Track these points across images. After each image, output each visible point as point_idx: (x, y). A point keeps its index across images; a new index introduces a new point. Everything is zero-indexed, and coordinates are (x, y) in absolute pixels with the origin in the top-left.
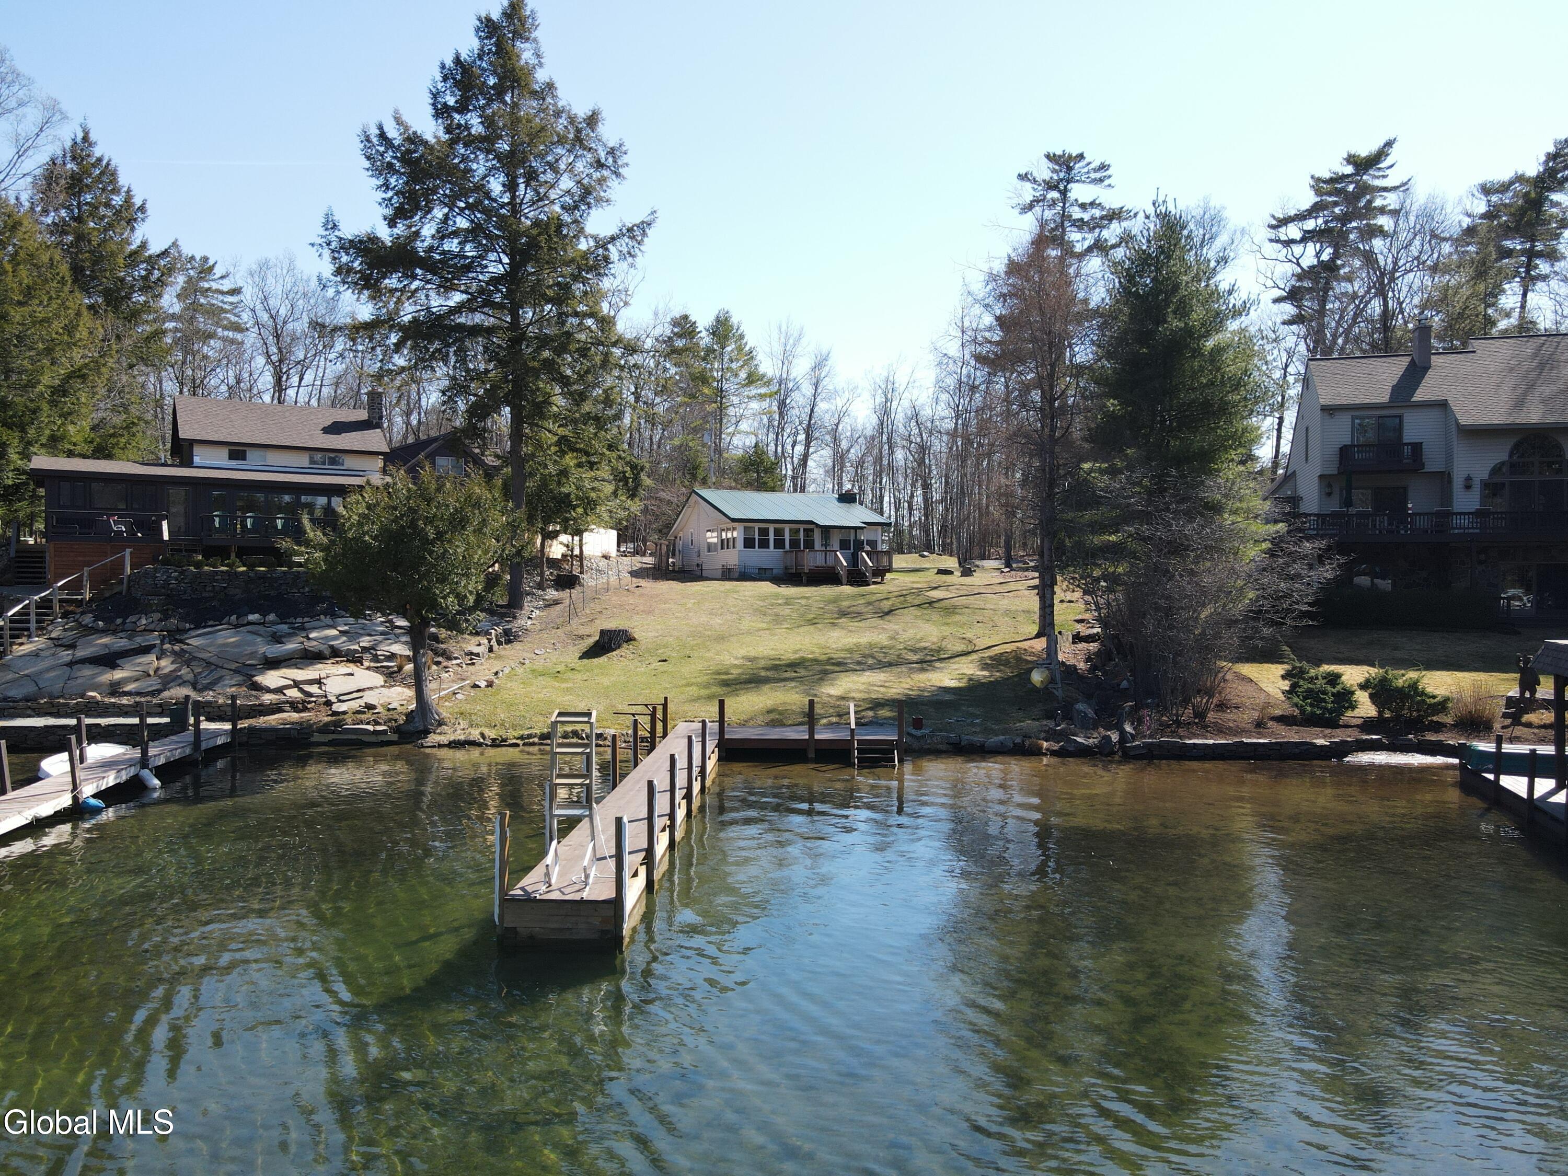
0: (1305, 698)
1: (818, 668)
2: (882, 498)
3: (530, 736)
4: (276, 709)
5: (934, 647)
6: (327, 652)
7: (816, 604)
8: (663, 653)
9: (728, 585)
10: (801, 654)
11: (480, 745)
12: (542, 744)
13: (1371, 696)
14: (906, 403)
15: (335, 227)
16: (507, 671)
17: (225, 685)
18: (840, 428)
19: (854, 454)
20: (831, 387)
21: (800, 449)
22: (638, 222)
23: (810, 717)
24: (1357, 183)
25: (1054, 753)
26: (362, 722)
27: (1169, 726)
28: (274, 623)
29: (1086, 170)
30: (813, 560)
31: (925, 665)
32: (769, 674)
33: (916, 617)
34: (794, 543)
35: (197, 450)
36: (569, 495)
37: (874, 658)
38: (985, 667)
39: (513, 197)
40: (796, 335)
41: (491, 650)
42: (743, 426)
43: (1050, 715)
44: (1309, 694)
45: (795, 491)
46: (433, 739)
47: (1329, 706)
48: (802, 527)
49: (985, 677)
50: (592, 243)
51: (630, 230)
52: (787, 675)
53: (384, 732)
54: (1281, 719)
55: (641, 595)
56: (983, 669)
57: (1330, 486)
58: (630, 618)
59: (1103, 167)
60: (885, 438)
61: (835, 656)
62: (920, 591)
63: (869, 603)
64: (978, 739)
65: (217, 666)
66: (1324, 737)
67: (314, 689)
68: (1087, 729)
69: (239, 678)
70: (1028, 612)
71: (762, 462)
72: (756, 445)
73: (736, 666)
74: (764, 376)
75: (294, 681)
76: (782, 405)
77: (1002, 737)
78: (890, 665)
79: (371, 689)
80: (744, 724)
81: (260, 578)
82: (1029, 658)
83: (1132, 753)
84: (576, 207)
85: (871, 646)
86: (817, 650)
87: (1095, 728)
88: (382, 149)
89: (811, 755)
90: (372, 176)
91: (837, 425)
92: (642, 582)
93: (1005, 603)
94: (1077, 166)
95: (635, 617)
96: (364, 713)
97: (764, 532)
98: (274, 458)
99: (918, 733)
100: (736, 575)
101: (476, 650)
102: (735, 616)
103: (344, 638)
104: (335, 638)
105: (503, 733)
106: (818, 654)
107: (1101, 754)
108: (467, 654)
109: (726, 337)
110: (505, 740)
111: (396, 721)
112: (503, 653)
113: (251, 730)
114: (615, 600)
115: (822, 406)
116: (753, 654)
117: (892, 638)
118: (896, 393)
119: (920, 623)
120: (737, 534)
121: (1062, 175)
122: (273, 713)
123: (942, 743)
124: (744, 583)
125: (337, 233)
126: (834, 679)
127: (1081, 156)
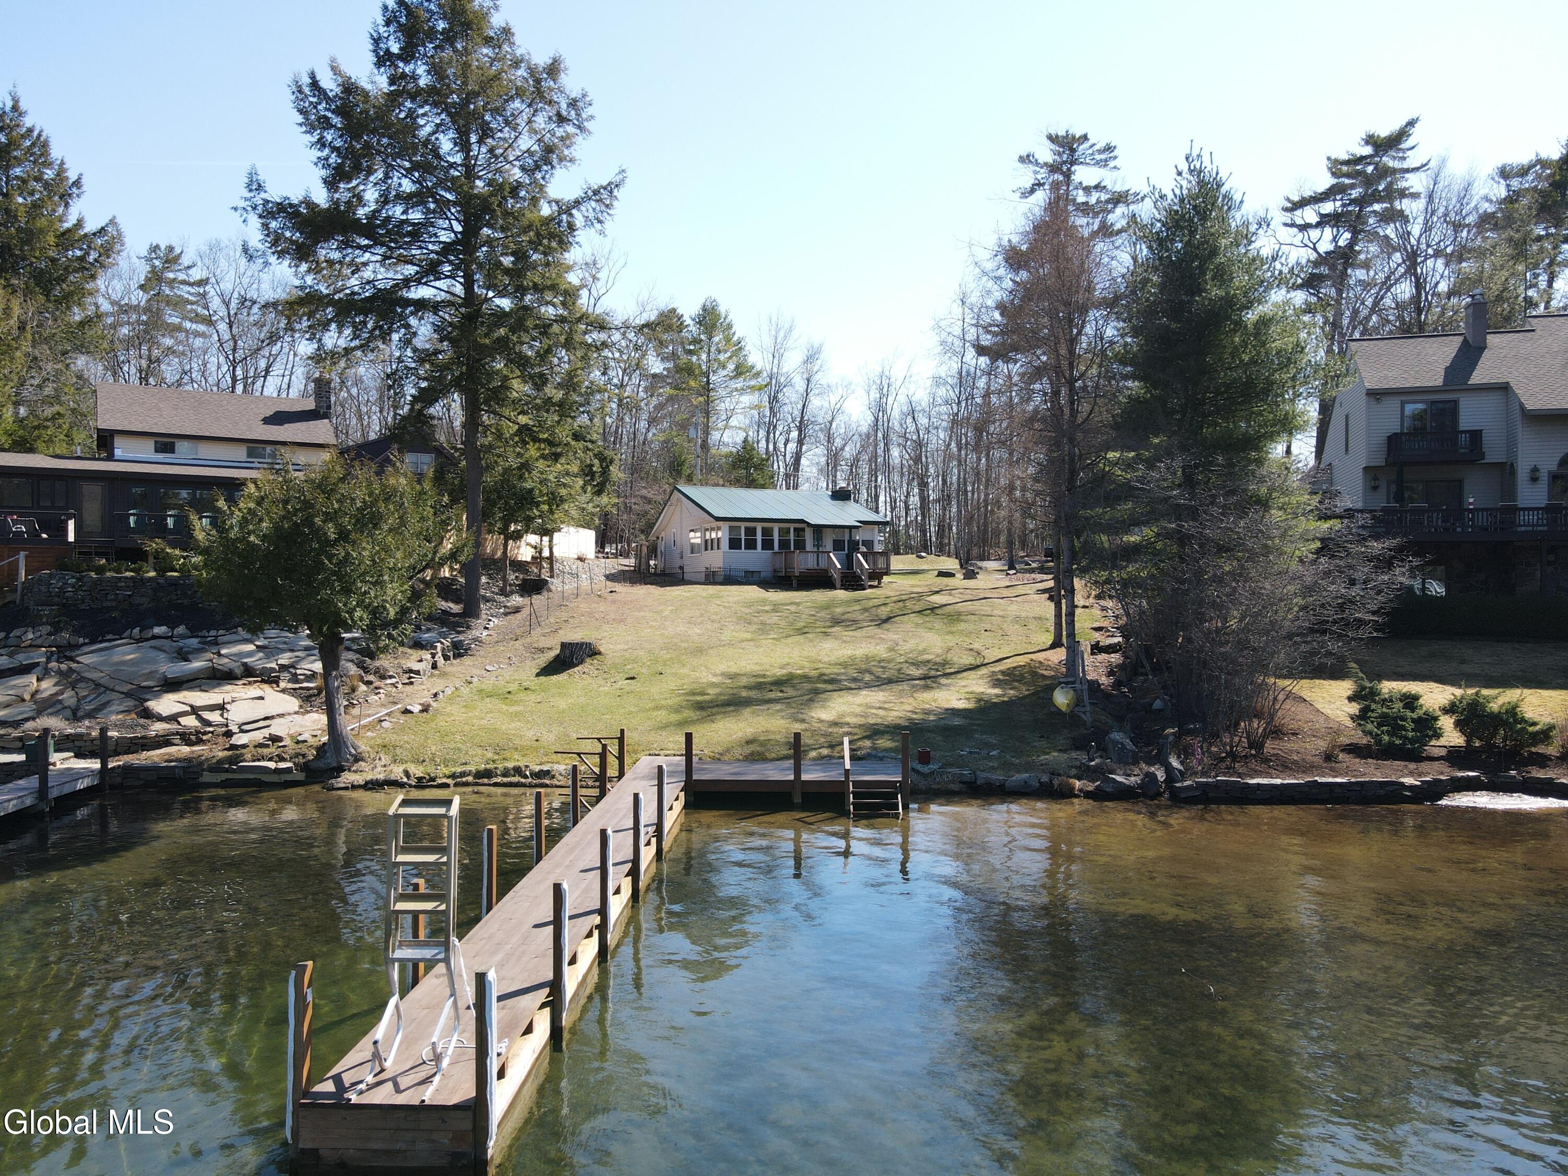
0: (1379, 725)
1: (807, 686)
2: (877, 497)
3: (463, 774)
4: (163, 741)
5: (938, 660)
6: (238, 672)
7: (807, 611)
8: (631, 669)
9: (711, 589)
10: (790, 670)
11: (401, 785)
12: (477, 784)
13: (1458, 724)
14: (902, 398)
15: (260, 188)
16: (449, 691)
17: (111, 712)
18: (834, 425)
19: (849, 452)
20: (823, 382)
21: (792, 446)
22: (605, 184)
23: (797, 748)
24: (1377, 164)
25: (1088, 795)
26: (263, 758)
27: (1222, 760)
28: (183, 637)
29: (1090, 151)
30: (805, 562)
31: (929, 682)
32: (753, 694)
33: (917, 625)
34: (784, 544)
35: (118, 441)
36: (531, 491)
37: (871, 673)
38: (997, 683)
39: (467, 158)
40: (787, 326)
41: (434, 666)
42: (733, 422)
43: (1080, 745)
44: (1384, 720)
45: (788, 488)
46: (348, 778)
47: (1410, 734)
48: (792, 526)
49: (997, 696)
50: (555, 208)
51: (596, 192)
52: (772, 695)
53: (288, 770)
54: (1354, 750)
55: (614, 602)
56: (995, 686)
57: (1376, 479)
58: (598, 629)
59: (1109, 148)
60: (880, 435)
61: (827, 671)
62: (920, 596)
63: (866, 610)
64: (997, 777)
65: (107, 689)
66: (1411, 774)
67: (214, 717)
68: (1126, 763)
69: (131, 703)
70: (1040, 618)
71: (751, 458)
72: (745, 441)
73: (713, 685)
74: (753, 367)
75: (191, 706)
76: (773, 400)
77: (1025, 776)
78: (890, 681)
79: (281, 715)
80: (717, 759)
81: (171, 585)
82: (1046, 673)
83: (1183, 795)
84: (538, 167)
85: (867, 658)
86: (807, 665)
87: (1135, 763)
88: (314, 100)
89: (798, 799)
90: (306, 132)
91: (831, 423)
92: (618, 587)
93: (1013, 609)
94: (1081, 147)
95: (605, 627)
96: (267, 746)
97: (751, 532)
98: (207, 451)
99: (925, 769)
100: (721, 579)
101: (416, 666)
102: (716, 625)
103: (261, 655)
104: (250, 654)
105: (431, 770)
106: (807, 669)
107: (1144, 795)
108: (405, 672)
109: (714, 326)
110: (433, 779)
111: (304, 756)
112: (449, 669)
113: (127, 770)
114: (584, 607)
115: (815, 402)
116: (734, 669)
117: (891, 650)
118: (892, 389)
119: (922, 632)
120: (721, 534)
121: (1065, 157)
122: (159, 746)
123: (953, 782)
124: (729, 587)
125: (263, 195)
126: (825, 700)
127: (1085, 138)
